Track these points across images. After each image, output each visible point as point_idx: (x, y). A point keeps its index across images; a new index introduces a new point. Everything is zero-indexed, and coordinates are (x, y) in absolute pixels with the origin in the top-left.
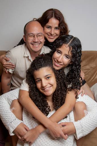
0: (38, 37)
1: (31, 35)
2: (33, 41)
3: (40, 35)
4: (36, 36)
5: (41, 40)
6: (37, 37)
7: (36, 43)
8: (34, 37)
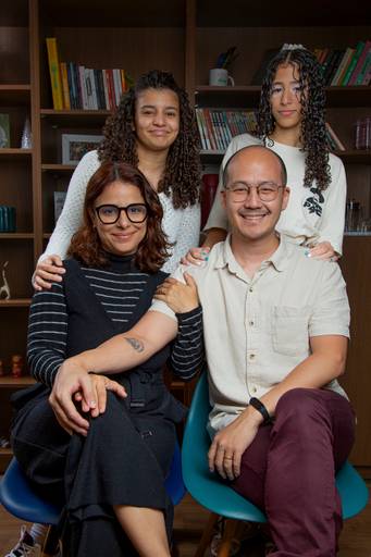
0: (261, 195)
1: (241, 186)
2: (245, 206)
3: (267, 186)
4: (254, 192)
5: (270, 204)
6: (258, 192)
7: (254, 213)
8: (249, 192)
